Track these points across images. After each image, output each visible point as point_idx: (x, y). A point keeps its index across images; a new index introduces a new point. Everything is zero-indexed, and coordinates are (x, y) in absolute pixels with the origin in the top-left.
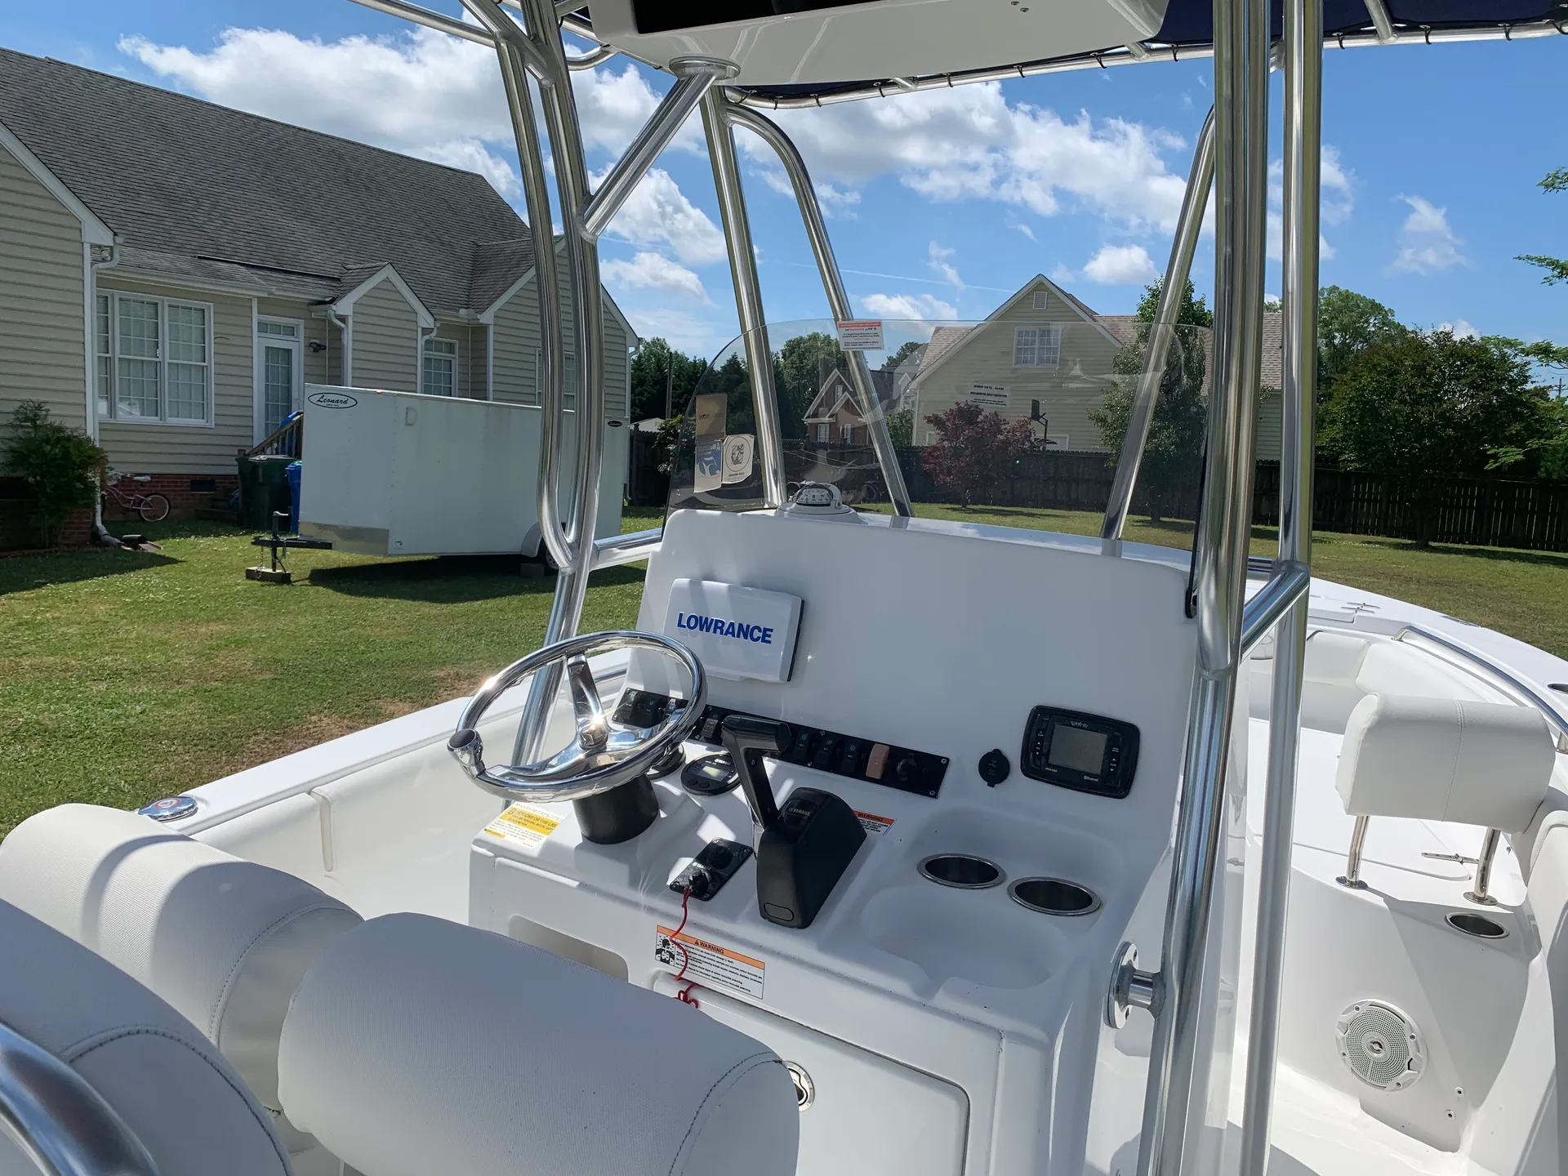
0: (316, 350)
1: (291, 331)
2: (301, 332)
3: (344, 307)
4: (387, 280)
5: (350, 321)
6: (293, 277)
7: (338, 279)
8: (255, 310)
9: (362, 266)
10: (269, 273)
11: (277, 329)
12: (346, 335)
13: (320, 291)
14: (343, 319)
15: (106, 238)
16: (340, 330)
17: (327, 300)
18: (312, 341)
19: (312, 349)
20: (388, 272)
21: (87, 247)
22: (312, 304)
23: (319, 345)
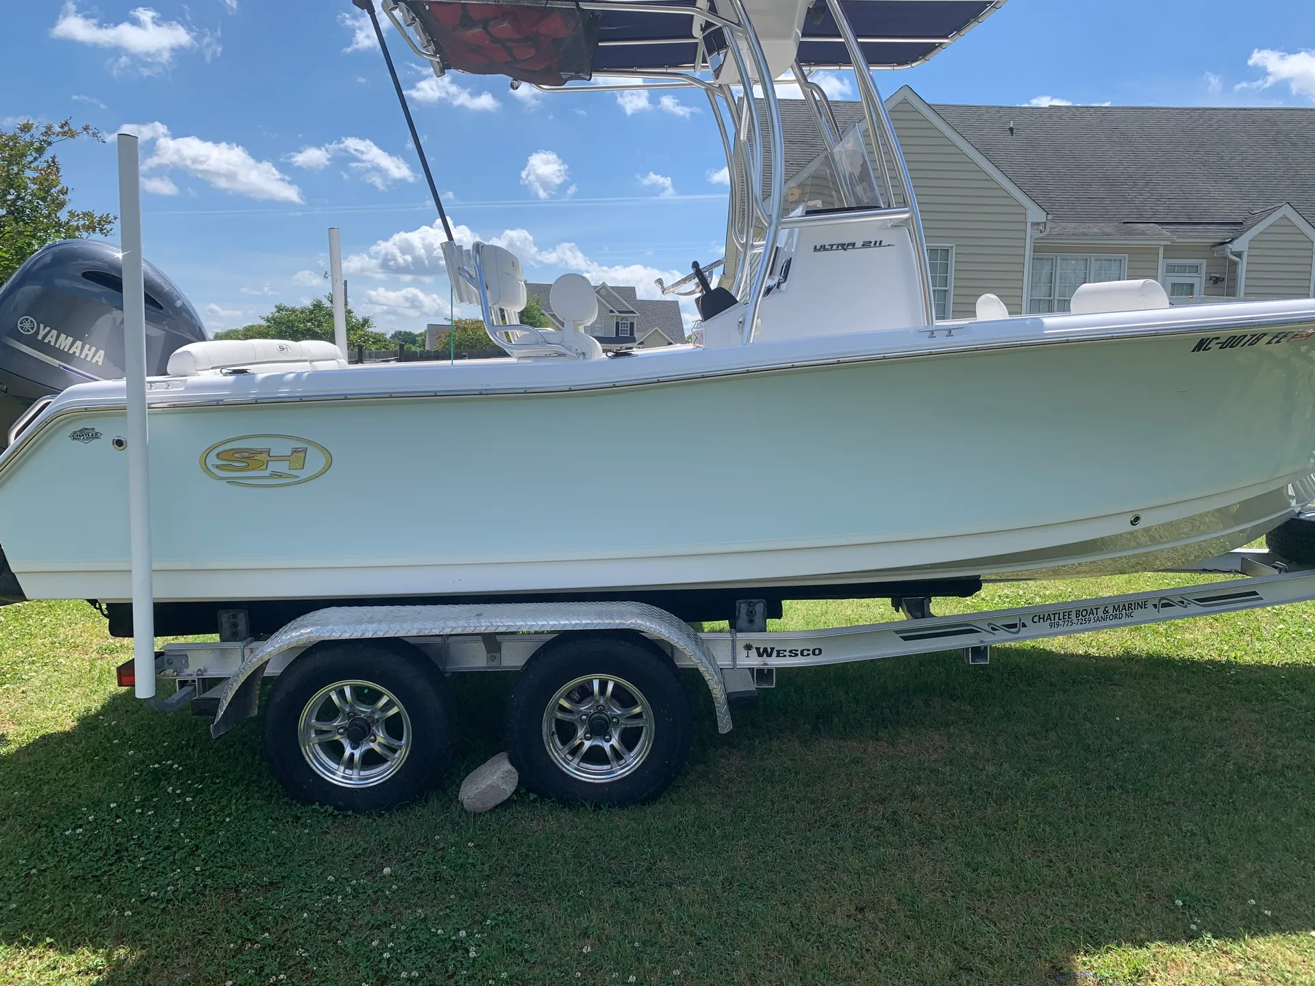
0: (1215, 282)
1: (1196, 269)
2: (1204, 269)
3: (1241, 244)
4: (1285, 217)
5: (1245, 256)
6: (1200, 227)
7: (1242, 223)
8: (1161, 256)
9: (1263, 210)
10: (1179, 227)
11: (1183, 269)
12: (1240, 268)
13: (1221, 234)
14: (1239, 255)
15: (1041, 216)
16: (1235, 264)
17: (1227, 241)
18: (1213, 275)
19: (1212, 282)
20: (1286, 211)
21: (1029, 225)
22: (1214, 246)
23: (1217, 278)
